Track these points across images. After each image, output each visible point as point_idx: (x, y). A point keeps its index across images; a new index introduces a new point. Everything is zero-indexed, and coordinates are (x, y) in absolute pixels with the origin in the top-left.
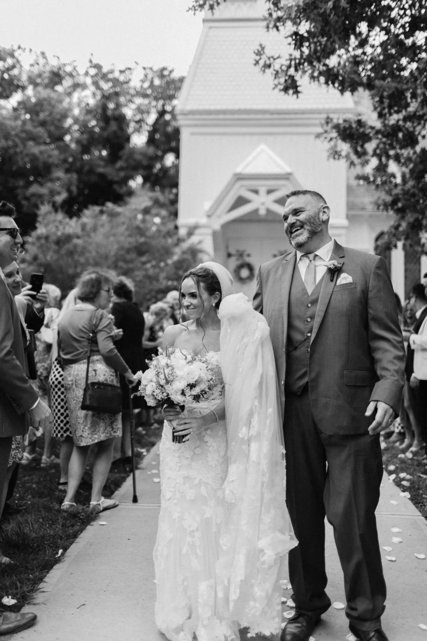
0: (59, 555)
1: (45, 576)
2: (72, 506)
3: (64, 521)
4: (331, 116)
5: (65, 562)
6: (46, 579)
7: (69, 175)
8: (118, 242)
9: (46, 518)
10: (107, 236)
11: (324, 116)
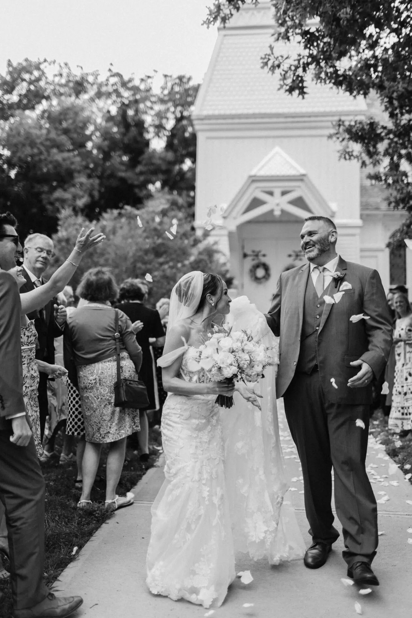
0: (74, 553)
1: (60, 574)
2: (88, 503)
3: (80, 519)
4: (343, 118)
5: (79, 561)
6: (60, 578)
7: (91, 181)
8: (137, 244)
9: (62, 516)
10: (125, 238)
11: (336, 118)
